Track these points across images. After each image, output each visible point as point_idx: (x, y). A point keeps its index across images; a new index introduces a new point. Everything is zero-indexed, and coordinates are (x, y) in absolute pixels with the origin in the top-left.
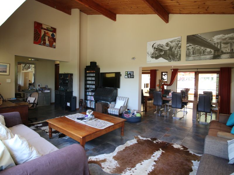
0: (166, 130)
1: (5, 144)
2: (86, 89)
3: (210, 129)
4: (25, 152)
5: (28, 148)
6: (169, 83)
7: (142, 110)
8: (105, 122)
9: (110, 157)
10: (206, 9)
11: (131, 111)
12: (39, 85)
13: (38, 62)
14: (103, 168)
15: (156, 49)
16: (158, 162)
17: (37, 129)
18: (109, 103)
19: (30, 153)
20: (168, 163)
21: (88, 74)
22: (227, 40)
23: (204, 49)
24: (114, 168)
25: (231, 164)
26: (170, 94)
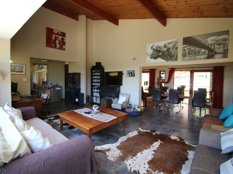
0: (164, 123)
1: (22, 135)
2: (92, 86)
3: (204, 122)
4: (39, 142)
5: (42, 138)
6: (166, 81)
7: (142, 105)
8: (109, 116)
9: (114, 146)
10: (201, 13)
11: (132, 106)
12: (51, 83)
13: (50, 63)
14: (108, 156)
15: (155, 50)
16: (157, 151)
17: (50, 122)
18: (112, 99)
19: (44, 143)
20: (166, 153)
22: (220, 41)
23: (199, 50)
24: (118, 157)
25: (224, 154)
26: (167, 90)
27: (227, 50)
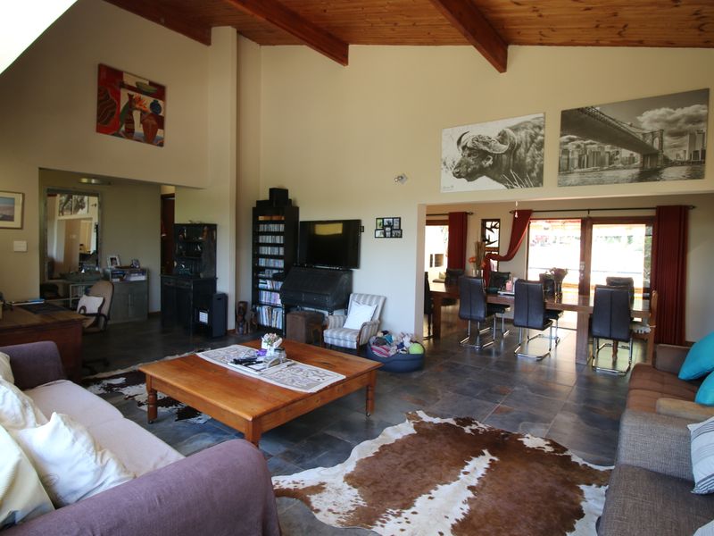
0: (501, 394)
1: (19, 442)
2: (257, 270)
3: (631, 389)
4: (82, 467)
5: (91, 455)
6: (503, 253)
7: (426, 334)
8: (317, 372)
9: (335, 476)
10: (618, 30)
11: (393, 338)
12: (112, 259)
13: (107, 188)
14: (318, 511)
15: (470, 149)
16: (481, 489)
17: (109, 394)
18: (326, 313)
19: (98, 469)
20: (510, 494)
21: (261, 226)
22: (679, 124)
23: (611, 151)
24: (350, 511)
25: (702, 495)
26: (507, 284)
27: (704, 152)
